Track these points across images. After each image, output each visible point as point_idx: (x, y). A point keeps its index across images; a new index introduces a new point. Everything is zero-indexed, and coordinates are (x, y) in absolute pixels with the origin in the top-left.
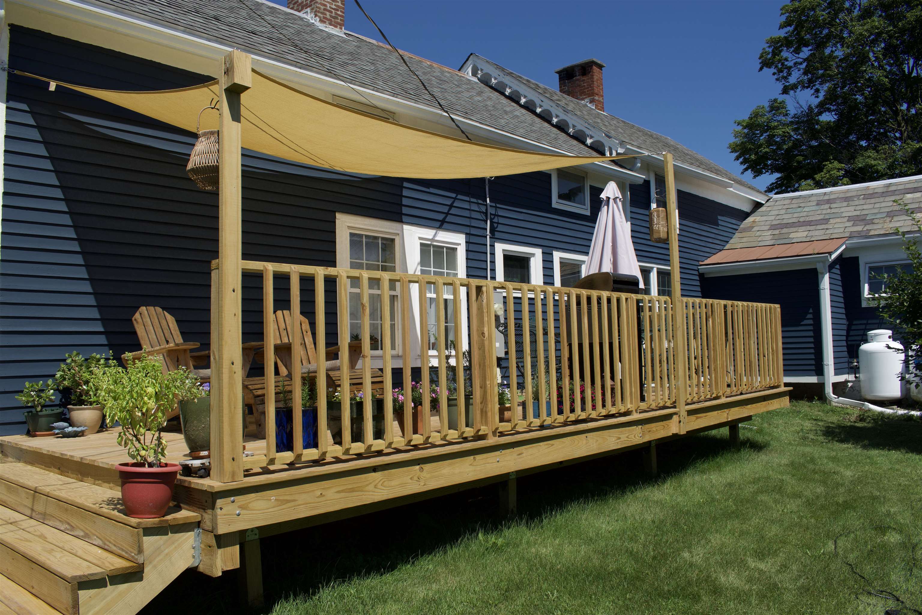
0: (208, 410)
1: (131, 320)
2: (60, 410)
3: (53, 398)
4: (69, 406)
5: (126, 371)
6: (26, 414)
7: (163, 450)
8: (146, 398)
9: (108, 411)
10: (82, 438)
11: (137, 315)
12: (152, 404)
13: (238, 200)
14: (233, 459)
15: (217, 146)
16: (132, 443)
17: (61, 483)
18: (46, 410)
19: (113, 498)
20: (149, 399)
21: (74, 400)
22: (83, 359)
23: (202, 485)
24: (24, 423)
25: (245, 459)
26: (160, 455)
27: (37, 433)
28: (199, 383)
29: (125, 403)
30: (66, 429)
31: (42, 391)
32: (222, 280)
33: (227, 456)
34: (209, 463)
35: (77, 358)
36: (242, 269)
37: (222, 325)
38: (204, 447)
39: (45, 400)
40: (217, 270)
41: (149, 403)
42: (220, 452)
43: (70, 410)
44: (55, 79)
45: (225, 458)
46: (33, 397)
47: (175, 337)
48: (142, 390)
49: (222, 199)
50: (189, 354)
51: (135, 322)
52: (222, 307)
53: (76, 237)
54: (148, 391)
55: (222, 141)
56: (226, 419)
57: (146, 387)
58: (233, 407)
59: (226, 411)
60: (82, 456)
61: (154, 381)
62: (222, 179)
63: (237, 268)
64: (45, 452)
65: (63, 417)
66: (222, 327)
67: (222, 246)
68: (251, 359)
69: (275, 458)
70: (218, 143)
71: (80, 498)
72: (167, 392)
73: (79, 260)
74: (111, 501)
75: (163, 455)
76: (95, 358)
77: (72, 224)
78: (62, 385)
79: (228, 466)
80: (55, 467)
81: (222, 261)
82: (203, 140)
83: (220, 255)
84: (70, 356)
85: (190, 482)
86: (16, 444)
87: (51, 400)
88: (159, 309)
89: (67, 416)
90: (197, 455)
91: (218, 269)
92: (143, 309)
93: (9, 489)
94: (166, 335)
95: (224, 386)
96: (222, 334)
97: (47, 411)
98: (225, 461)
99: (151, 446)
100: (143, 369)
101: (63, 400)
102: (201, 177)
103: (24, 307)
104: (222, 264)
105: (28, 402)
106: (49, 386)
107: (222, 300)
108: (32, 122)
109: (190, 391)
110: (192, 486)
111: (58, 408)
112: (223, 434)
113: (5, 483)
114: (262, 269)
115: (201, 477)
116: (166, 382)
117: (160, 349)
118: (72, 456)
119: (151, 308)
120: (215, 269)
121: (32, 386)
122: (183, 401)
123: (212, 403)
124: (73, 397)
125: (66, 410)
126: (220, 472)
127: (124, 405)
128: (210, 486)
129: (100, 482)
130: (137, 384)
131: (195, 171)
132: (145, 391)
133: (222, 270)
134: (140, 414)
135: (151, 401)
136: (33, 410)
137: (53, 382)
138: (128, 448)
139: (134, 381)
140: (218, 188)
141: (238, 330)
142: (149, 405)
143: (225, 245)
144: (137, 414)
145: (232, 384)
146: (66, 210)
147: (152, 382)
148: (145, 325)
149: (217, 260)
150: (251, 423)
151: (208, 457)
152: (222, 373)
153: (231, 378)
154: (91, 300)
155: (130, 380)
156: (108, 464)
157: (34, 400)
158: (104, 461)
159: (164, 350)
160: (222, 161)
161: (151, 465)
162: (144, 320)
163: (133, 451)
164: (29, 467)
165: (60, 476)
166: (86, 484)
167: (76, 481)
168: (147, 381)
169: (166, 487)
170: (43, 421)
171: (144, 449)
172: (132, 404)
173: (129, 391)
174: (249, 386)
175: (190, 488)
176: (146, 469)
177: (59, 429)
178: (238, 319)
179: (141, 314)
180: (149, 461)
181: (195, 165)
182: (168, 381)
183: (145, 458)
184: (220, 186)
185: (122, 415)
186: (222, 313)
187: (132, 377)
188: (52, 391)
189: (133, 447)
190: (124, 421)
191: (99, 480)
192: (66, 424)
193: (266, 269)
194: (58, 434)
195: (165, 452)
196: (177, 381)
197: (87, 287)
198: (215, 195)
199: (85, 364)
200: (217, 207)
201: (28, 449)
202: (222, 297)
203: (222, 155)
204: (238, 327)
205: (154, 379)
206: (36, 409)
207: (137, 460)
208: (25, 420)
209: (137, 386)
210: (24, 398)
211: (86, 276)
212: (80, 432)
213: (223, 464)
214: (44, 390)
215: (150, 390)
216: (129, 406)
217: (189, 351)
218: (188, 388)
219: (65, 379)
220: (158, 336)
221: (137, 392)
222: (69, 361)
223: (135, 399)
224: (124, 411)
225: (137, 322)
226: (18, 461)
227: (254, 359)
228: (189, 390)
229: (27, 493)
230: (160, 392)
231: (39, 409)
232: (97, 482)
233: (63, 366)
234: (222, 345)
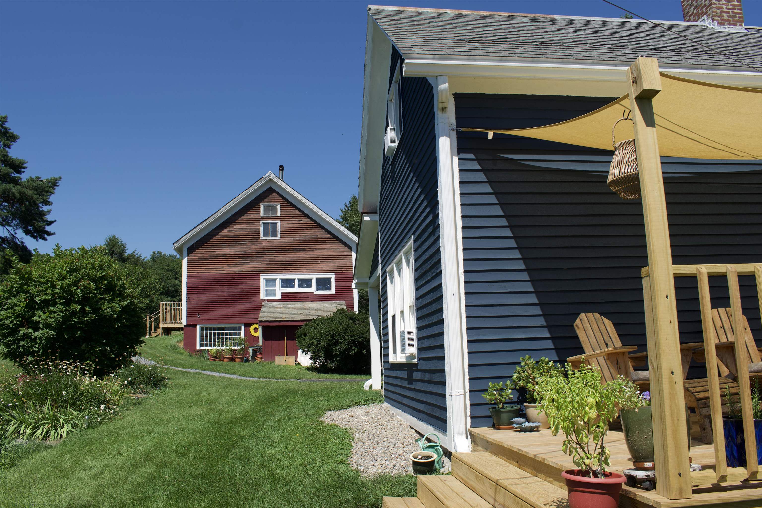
0: (650, 419)
1: (573, 326)
2: (518, 407)
3: (511, 396)
4: (525, 404)
5: (567, 380)
6: (491, 410)
7: (606, 459)
8: (587, 408)
9: (552, 420)
10: (537, 433)
11: (578, 322)
12: (593, 413)
13: (662, 204)
14: (680, 475)
15: (635, 155)
16: (576, 451)
17: (518, 476)
18: (506, 406)
19: (562, 499)
20: (590, 409)
21: (529, 398)
22: (534, 362)
23: (648, 499)
24: (490, 417)
25: (693, 474)
26: (603, 464)
27: (501, 427)
28: (639, 392)
29: (567, 413)
30: (523, 424)
31: (502, 390)
32: (654, 287)
33: (673, 471)
34: (654, 475)
35: (529, 362)
36: (674, 274)
37: (658, 333)
38: (648, 458)
39: (505, 399)
40: (648, 278)
41: (590, 412)
42: (665, 466)
43: (527, 407)
44: (491, 128)
45: (670, 473)
46: (495, 395)
47: (613, 339)
48: (583, 400)
49: (646, 206)
50: (627, 356)
51: (576, 328)
52: (656, 315)
53: (521, 257)
54: (588, 401)
55: (639, 149)
56: (669, 432)
57: (586, 397)
58: (676, 419)
59: (668, 423)
60: (535, 453)
61: (594, 391)
62: (643, 185)
63: (669, 274)
64: (506, 446)
65: (521, 412)
66: (658, 336)
67: (651, 253)
68: (689, 360)
69: (727, 475)
70: (636, 151)
71: (533, 496)
72: (606, 401)
73: (525, 276)
74: (560, 502)
75: (607, 464)
76: (544, 361)
77: (516, 246)
78: (519, 385)
79: (674, 481)
80: (514, 460)
81: (652, 268)
82: (620, 151)
83: (649, 262)
84: (524, 360)
85: (635, 494)
86: (484, 436)
87: (509, 398)
88: (597, 315)
89: (524, 412)
90: (641, 466)
91: (648, 276)
92: (583, 315)
93: (477, 477)
94: (605, 338)
95: (665, 397)
96: (659, 343)
97: (508, 408)
98: (671, 475)
99: (595, 455)
100: (583, 379)
101: (520, 398)
102: (622, 188)
103: (484, 319)
104: (652, 271)
105: (491, 400)
106: (507, 386)
107: (655, 308)
108: (479, 167)
109: (630, 401)
110: (638, 499)
111: (516, 404)
112: (667, 448)
113: (474, 472)
114: (695, 272)
115: (647, 489)
116: (605, 392)
117: (600, 353)
118: (527, 453)
119: (590, 314)
120: (645, 277)
121: (495, 386)
122: (624, 410)
123: (653, 414)
124: (527, 396)
125: (523, 407)
126: (666, 488)
127: (566, 415)
128: (657, 502)
129: (551, 479)
130: (578, 395)
131: (616, 182)
132: (586, 401)
133: (653, 277)
134: (582, 423)
135: (592, 411)
136: (496, 406)
137: (511, 383)
138: (573, 455)
139: (575, 391)
140: (640, 195)
141: (676, 338)
142: (591, 415)
143: (653, 251)
144: (579, 422)
145: (673, 396)
146: (511, 235)
147: (592, 392)
148: (586, 329)
149: (647, 267)
150: (694, 423)
151: (653, 468)
152: (662, 383)
153: (672, 388)
154: (538, 310)
155: (571, 391)
156: (557, 464)
157: (496, 399)
158: (554, 460)
159: (604, 354)
160: (642, 168)
161: (596, 475)
162: (584, 326)
163: (578, 459)
164: (494, 458)
165: (518, 469)
166: (540, 480)
167: (531, 475)
168: (587, 391)
169: (610, 498)
170: (504, 416)
171: (588, 458)
172: (573, 414)
173: (570, 402)
174: (690, 389)
175: (635, 500)
176: (591, 479)
177: (518, 424)
178: (674, 327)
179: (581, 320)
180: (594, 469)
181: (615, 177)
182: (607, 391)
183: (589, 467)
184: (642, 193)
185: (565, 424)
186: (657, 321)
187: (573, 387)
188: (510, 391)
189: (578, 455)
190: (567, 430)
191: (550, 477)
192: (523, 420)
193: (700, 272)
194: (516, 428)
195: (609, 461)
196: (616, 391)
197: (533, 299)
198: (639, 203)
199: (536, 367)
200: (642, 215)
201: (493, 441)
202: (655, 305)
203: (641, 163)
204: (675, 335)
205: (594, 388)
206: (498, 406)
207: (582, 467)
208: (490, 415)
209: (578, 396)
210: (488, 397)
211: (532, 290)
212: (534, 427)
213: (669, 479)
214: (504, 389)
215: (590, 400)
216: (572, 416)
217: (627, 354)
218: (628, 397)
219: (520, 380)
220: (598, 339)
221: (578, 402)
222: (523, 364)
223: (576, 409)
224: (566, 421)
225: (578, 328)
226: (486, 450)
227: (692, 359)
228: (630, 397)
229: (491, 484)
230: (601, 401)
231: (501, 406)
232: (549, 479)
233: (518, 368)
234: (660, 354)
